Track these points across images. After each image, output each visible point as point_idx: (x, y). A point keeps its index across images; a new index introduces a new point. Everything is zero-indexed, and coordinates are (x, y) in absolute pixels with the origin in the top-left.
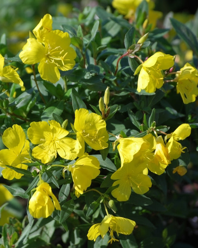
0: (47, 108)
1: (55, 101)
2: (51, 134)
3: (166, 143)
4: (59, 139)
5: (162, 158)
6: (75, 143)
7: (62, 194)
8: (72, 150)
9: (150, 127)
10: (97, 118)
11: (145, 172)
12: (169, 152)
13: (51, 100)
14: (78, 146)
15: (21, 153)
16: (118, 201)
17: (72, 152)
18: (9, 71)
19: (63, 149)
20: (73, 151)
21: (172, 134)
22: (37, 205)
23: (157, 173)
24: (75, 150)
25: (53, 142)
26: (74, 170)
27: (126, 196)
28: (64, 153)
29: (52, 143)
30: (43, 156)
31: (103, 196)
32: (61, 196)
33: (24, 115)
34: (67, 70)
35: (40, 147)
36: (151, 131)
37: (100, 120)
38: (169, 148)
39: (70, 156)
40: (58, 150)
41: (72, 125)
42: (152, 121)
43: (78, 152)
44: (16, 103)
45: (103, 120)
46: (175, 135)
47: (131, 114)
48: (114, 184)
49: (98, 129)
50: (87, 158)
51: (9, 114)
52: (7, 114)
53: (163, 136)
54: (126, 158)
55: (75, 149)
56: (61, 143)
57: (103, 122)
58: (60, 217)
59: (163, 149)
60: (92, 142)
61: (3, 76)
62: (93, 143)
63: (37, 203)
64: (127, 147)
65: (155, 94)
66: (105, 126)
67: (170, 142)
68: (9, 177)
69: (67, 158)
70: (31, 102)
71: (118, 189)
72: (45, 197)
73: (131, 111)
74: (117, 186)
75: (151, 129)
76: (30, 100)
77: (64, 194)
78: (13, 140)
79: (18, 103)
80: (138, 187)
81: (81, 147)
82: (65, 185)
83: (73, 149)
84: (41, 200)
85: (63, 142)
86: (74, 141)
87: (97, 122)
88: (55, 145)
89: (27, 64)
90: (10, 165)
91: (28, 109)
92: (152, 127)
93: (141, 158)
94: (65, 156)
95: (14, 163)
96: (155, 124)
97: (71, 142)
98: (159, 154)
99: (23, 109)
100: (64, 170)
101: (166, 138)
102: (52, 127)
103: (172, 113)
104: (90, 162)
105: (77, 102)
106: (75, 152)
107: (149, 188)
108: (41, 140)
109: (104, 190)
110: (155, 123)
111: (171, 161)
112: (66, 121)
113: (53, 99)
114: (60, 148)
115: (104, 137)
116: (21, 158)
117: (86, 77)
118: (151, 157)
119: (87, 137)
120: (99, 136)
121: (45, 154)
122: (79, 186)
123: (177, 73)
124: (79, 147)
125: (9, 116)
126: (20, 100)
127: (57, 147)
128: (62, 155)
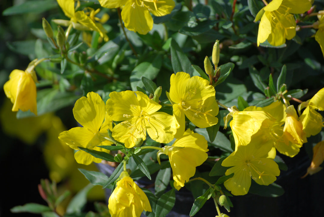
0: (139, 63)
1: (151, 53)
2: (139, 107)
3: (299, 115)
4: (149, 114)
5: (294, 136)
6: (171, 120)
7: (160, 182)
8: (167, 129)
9: (279, 92)
10: (204, 83)
11: (272, 154)
12: (304, 128)
13: (146, 51)
14: (174, 123)
15: (99, 130)
16: (233, 195)
17: (166, 132)
18: (83, 18)
19: (155, 128)
20: (168, 131)
21: (309, 102)
22: (118, 206)
23: (288, 154)
24: (171, 130)
25: (142, 117)
26: (172, 154)
27: (244, 189)
28: (156, 133)
29: (139, 120)
30: (128, 137)
31: (213, 188)
32: (159, 185)
33: (110, 72)
34: (163, 15)
35: (124, 125)
36: (279, 98)
37: (207, 85)
38: (304, 122)
39: (164, 137)
40: (148, 129)
41: (167, 93)
42: (281, 84)
43: (175, 133)
44: (96, 58)
45: (211, 86)
46: (312, 104)
47: (254, 72)
48: (228, 173)
49: (204, 99)
50: (190, 137)
51: (89, 71)
52: (86, 71)
53: (296, 105)
54: (241, 140)
55: (171, 128)
56: (152, 120)
57: (211, 88)
58: (156, 213)
59: (294, 124)
60: (195, 117)
61: (78, 22)
62: (197, 118)
63: (118, 202)
64: (243, 125)
65: (285, 45)
66: (214, 95)
67: (305, 115)
68: (85, 161)
69: (161, 141)
70: (117, 57)
71: (232, 179)
72: (129, 195)
73: (254, 69)
74: (232, 175)
75: (279, 95)
76: (116, 53)
77: (161, 181)
78: (87, 113)
79: (99, 58)
80: (260, 177)
81: (179, 126)
82: (163, 170)
83: (169, 128)
84: (123, 198)
85: (154, 118)
86: (169, 117)
87: (203, 89)
88: (144, 122)
89: (108, 7)
90: (85, 147)
91: (114, 65)
92: (280, 93)
93: (264, 137)
94: (157, 138)
95: (90, 144)
96: (286, 88)
97: (165, 118)
98: (289, 131)
99: (108, 64)
100: (159, 154)
101: (300, 108)
102: (139, 98)
103: (313, 67)
104: (194, 143)
105: (178, 58)
106: (171, 133)
107: (276, 177)
108: (124, 117)
109: (214, 180)
110: (284, 87)
111: (308, 139)
112: (159, 88)
113: (149, 51)
114: (151, 125)
115: (211, 110)
116: (100, 137)
117: (189, 25)
118: (281, 133)
119: (189, 110)
120: (205, 109)
121: (130, 135)
122: (179, 176)
123: (319, 14)
124: (177, 125)
125: (88, 75)
126: (103, 53)
127: (147, 126)
128: (153, 136)
